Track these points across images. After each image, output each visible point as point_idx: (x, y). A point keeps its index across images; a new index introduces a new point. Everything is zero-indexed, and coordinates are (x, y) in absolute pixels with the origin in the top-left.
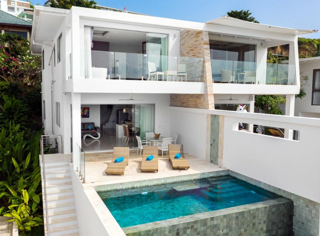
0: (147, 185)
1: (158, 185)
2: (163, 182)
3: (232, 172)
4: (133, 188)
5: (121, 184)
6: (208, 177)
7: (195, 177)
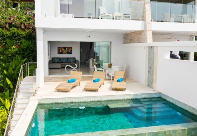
0: (84, 101)
1: (95, 102)
2: (99, 99)
3: (163, 94)
4: (72, 103)
5: (62, 98)
6: (141, 98)
7: (128, 97)
